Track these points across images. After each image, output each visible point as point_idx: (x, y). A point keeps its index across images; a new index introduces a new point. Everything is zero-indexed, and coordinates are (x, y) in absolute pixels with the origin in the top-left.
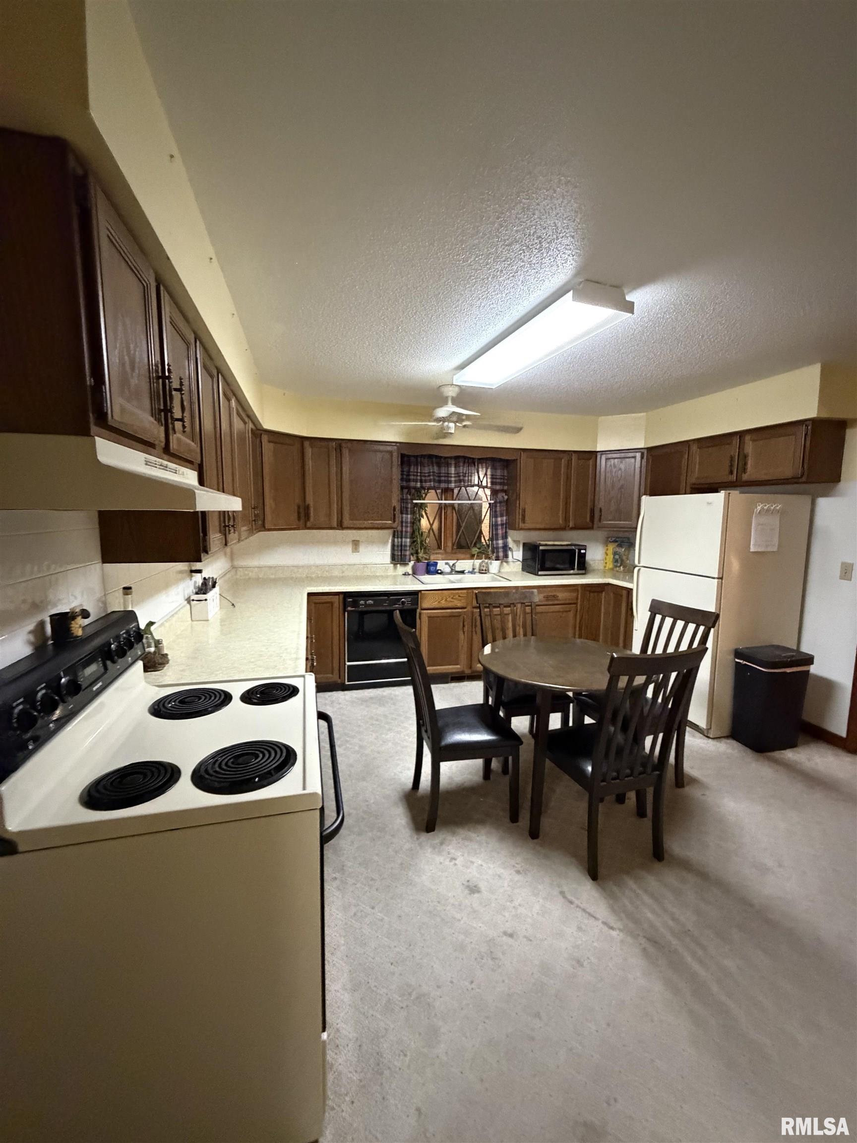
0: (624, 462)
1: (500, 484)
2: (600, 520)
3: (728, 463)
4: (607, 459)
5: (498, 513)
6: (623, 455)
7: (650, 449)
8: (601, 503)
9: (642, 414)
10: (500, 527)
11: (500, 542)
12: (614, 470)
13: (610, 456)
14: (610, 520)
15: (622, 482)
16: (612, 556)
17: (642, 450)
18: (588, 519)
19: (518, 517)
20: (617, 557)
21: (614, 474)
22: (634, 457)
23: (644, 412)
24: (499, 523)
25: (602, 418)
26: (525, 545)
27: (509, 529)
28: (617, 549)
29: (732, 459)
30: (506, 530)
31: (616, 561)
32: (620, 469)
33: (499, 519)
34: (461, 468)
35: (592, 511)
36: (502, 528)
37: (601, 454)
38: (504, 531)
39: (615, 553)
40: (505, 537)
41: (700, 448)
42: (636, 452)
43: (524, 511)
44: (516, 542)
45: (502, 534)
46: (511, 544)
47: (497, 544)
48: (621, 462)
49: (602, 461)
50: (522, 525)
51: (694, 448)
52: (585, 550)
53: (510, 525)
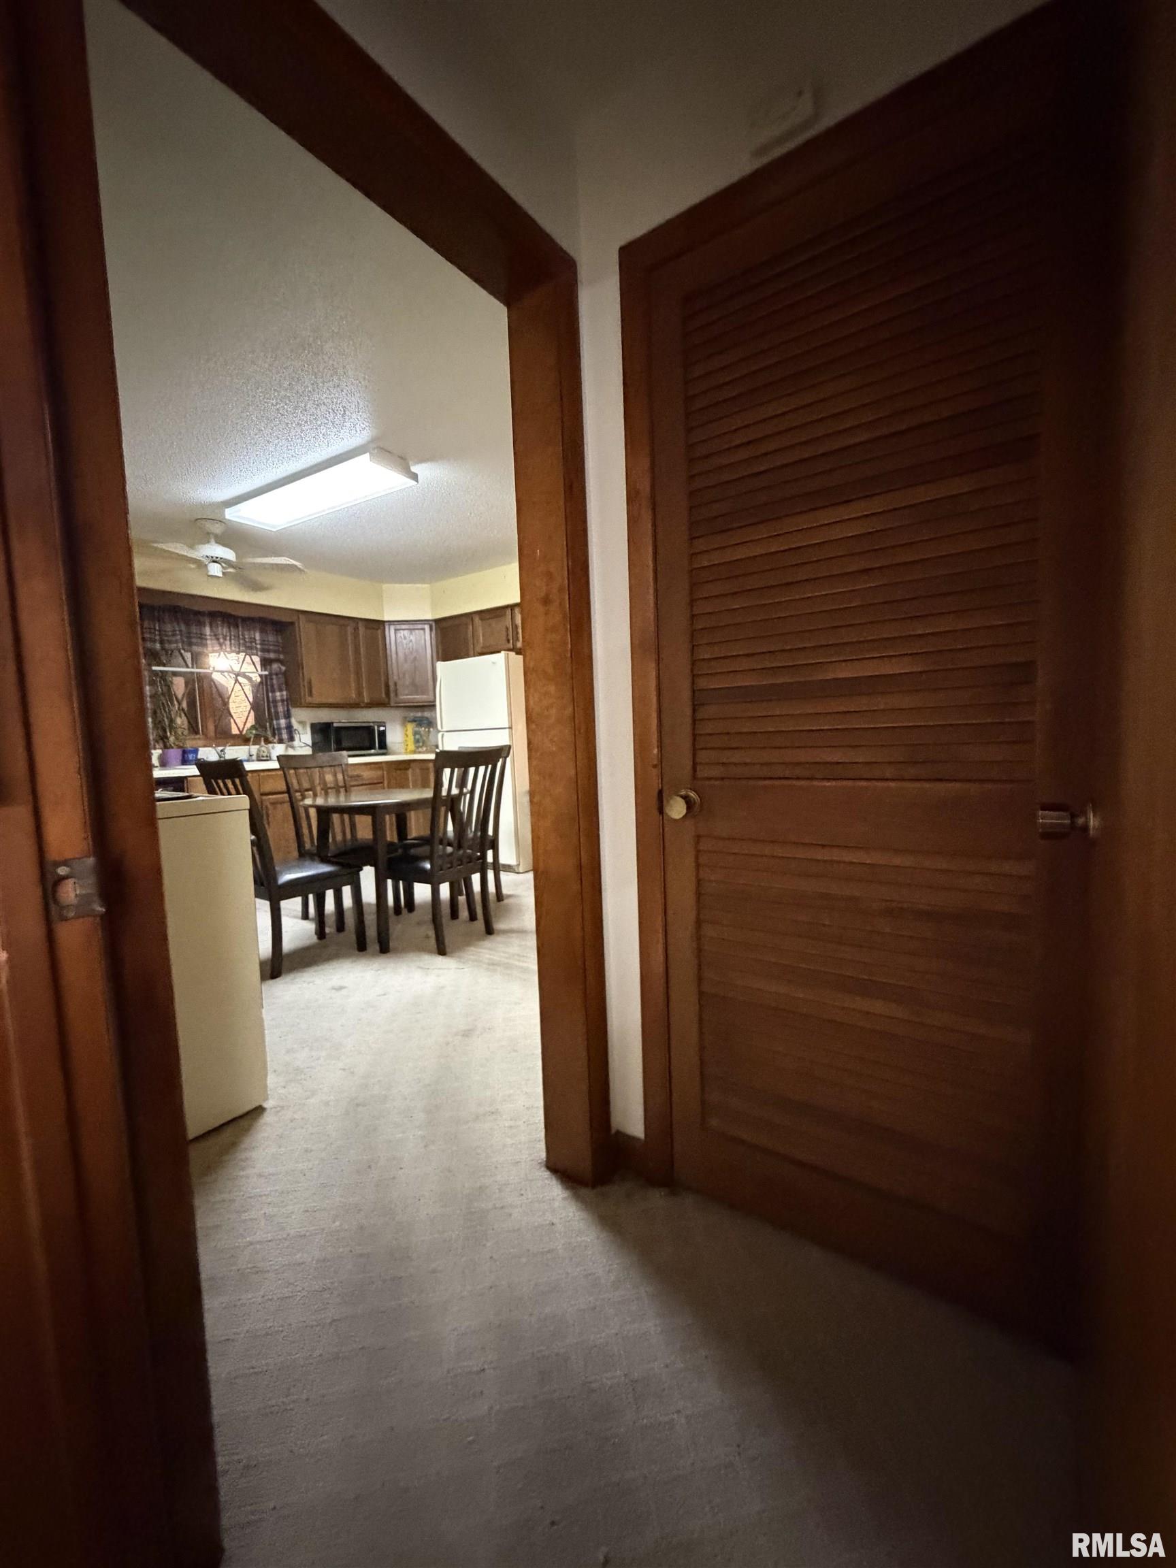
0: (414, 633)
1: (275, 652)
2: (396, 695)
3: (505, 633)
4: (396, 630)
5: (276, 687)
6: (411, 627)
7: (437, 621)
8: (394, 677)
9: (426, 585)
10: (280, 704)
11: (283, 722)
12: (404, 642)
13: (398, 627)
14: (407, 695)
15: (415, 654)
16: (412, 737)
17: (431, 622)
18: (384, 695)
19: (304, 691)
20: (417, 737)
21: (405, 646)
22: (424, 629)
23: (427, 583)
24: (279, 698)
25: (385, 586)
26: (313, 726)
27: (293, 707)
28: (417, 729)
29: (507, 629)
30: (288, 707)
31: (417, 741)
32: (411, 641)
33: (278, 694)
34: (220, 628)
35: (387, 686)
36: (283, 705)
37: (389, 625)
38: (286, 709)
39: (415, 733)
40: (288, 716)
41: (481, 619)
42: (425, 624)
43: (310, 683)
44: (301, 723)
45: (284, 711)
46: (295, 725)
47: (279, 724)
48: (411, 633)
49: (390, 633)
50: (309, 699)
51: (477, 619)
52: (384, 726)
53: (294, 701)
